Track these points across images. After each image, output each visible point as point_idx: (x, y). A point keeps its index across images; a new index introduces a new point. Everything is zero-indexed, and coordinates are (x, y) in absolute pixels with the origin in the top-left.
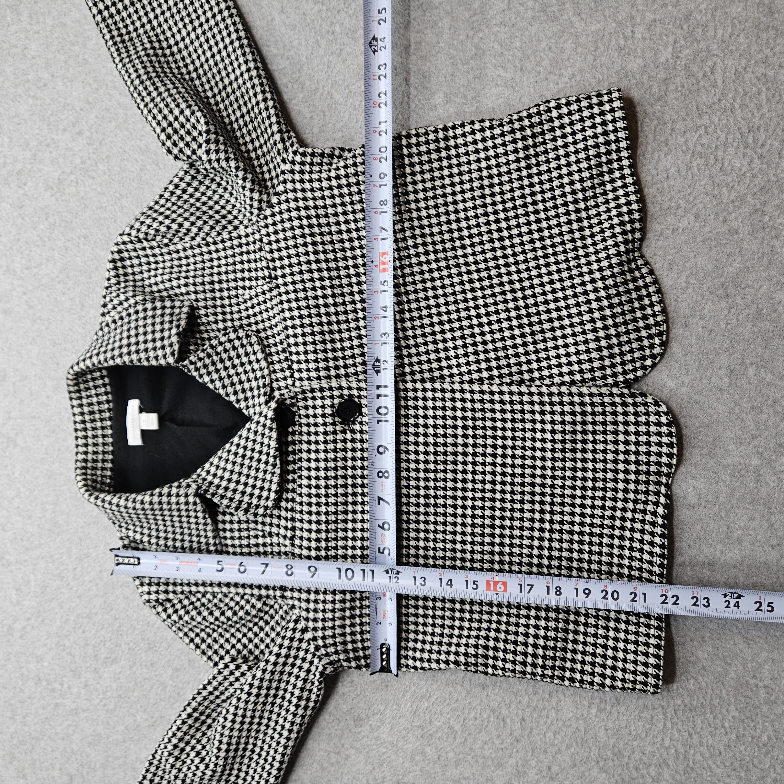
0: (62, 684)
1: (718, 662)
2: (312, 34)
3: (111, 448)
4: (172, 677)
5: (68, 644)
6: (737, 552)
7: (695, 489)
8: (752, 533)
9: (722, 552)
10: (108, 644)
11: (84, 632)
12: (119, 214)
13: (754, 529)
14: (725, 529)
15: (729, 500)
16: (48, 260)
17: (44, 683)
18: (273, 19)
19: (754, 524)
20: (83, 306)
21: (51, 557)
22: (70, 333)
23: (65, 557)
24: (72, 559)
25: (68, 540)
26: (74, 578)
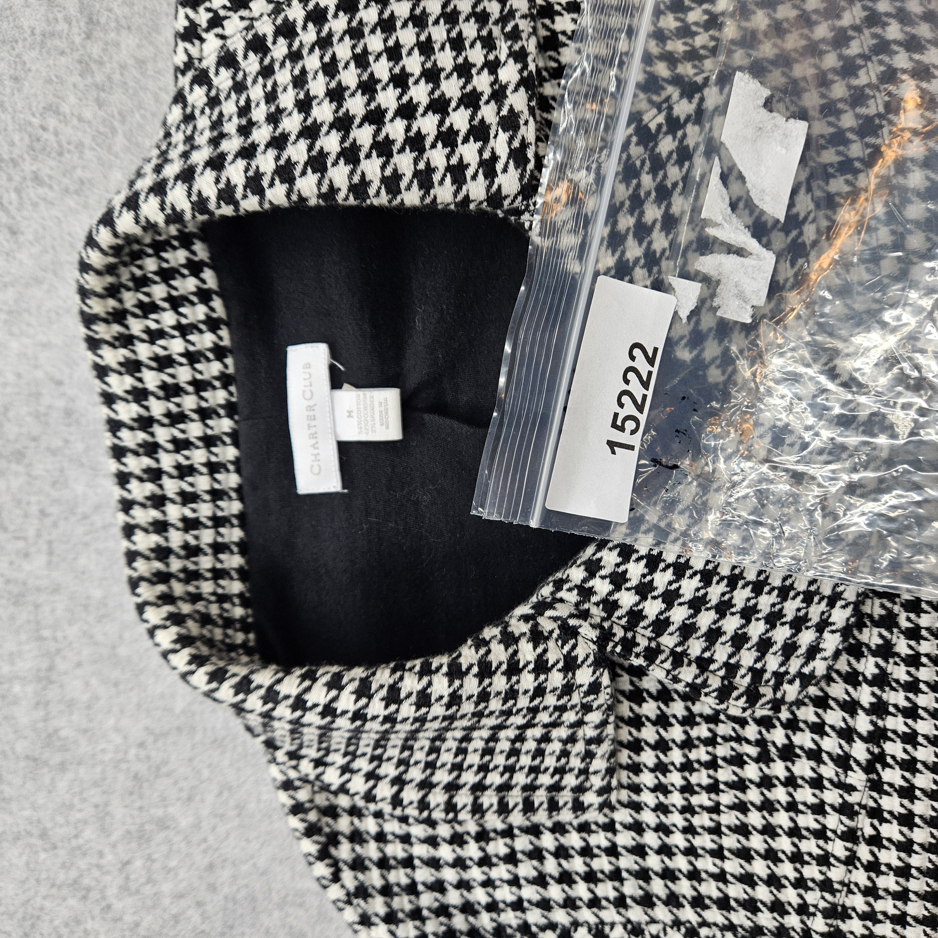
3: (235, 507)
21: (44, 835)
22: (52, 122)
23: (89, 833)
24: (114, 837)
25: (96, 784)
26: (125, 889)
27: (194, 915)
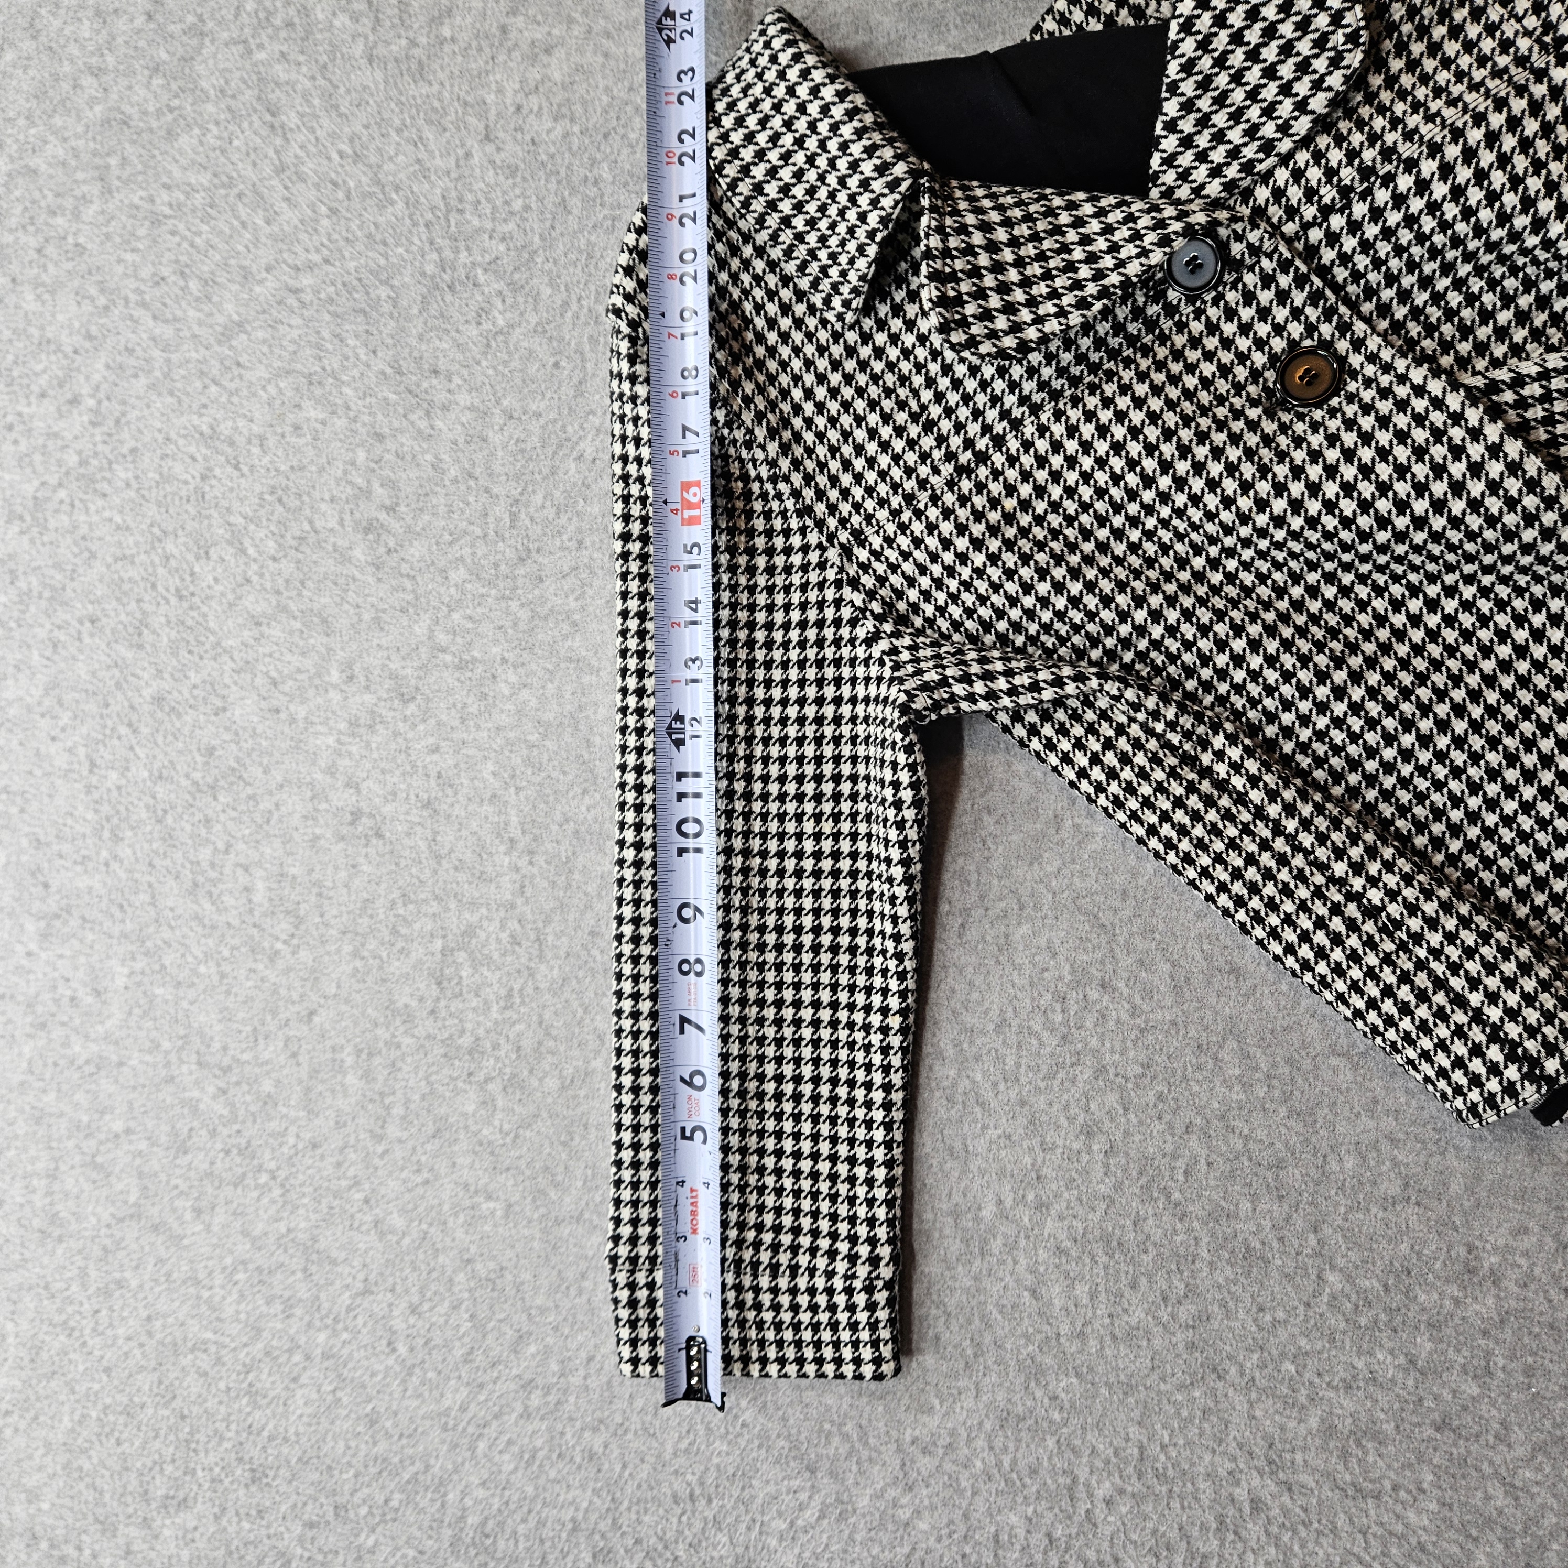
0: (79, 1549)
1: (1452, 1534)
2: (553, 186)
4: (301, 1540)
5: (87, 1466)
6: (1490, 1301)
7: (1395, 1163)
8: (1522, 1261)
9: (1457, 1302)
10: (169, 1469)
11: (119, 1443)
12: (161, 571)
13: (1526, 1254)
14: (1462, 1251)
15: (1470, 1190)
16: (18, 668)
17: (44, 1545)
18: (468, 155)
19: (1527, 1242)
20: (93, 765)
21: (46, 1287)
22: (69, 821)
23: (75, 1288)
24: (91, 1291)
25: (80, 1252)
26: (94, 1330)
27: (137, 1352)
